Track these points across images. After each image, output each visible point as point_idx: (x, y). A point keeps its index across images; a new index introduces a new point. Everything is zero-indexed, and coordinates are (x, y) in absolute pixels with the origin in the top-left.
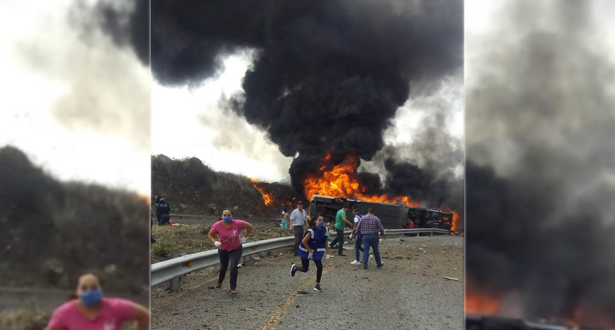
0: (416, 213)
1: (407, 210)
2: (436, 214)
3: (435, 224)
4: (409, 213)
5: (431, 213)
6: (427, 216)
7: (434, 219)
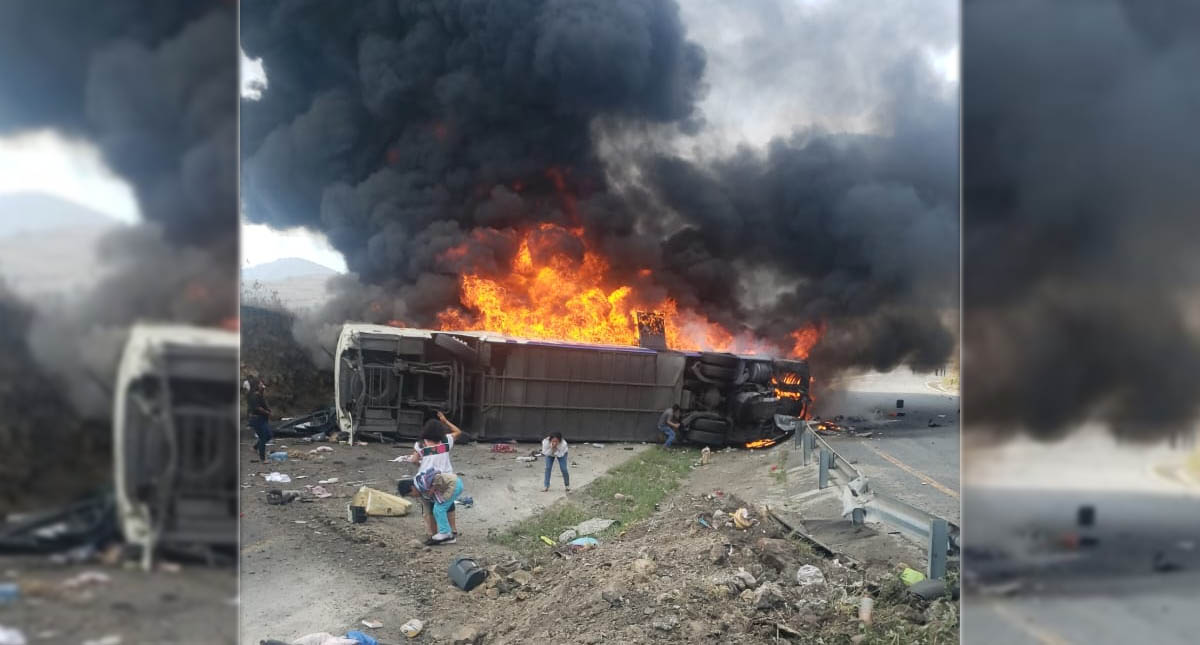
0: (710, 369)
1: (681, 361)
2: (764, 367)
3: (766, 400)
4: (687, 374)
5: (750, 363)
6: (741, 379)
7: (758, 386)
